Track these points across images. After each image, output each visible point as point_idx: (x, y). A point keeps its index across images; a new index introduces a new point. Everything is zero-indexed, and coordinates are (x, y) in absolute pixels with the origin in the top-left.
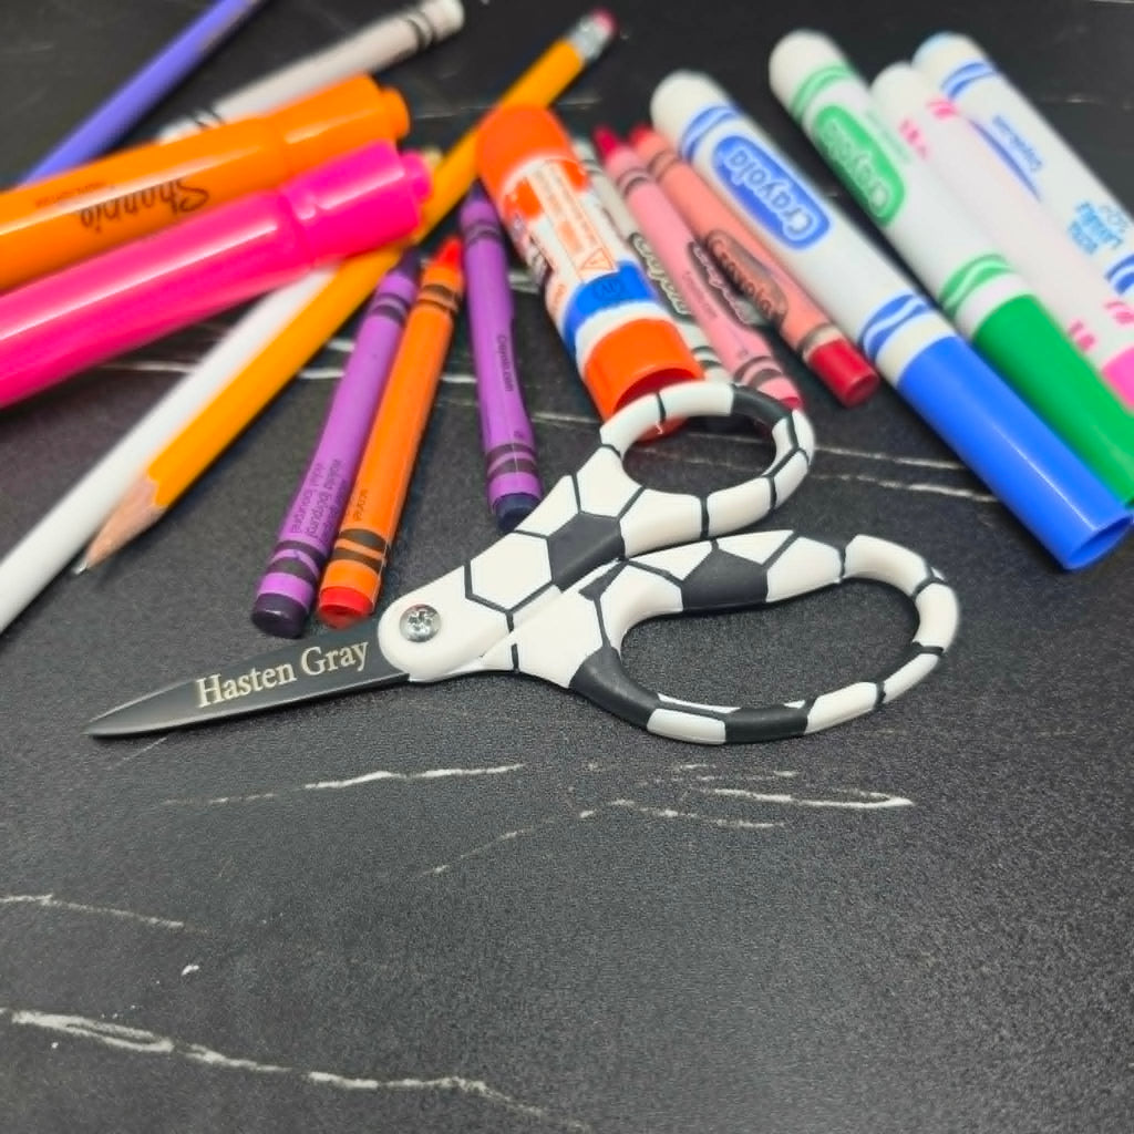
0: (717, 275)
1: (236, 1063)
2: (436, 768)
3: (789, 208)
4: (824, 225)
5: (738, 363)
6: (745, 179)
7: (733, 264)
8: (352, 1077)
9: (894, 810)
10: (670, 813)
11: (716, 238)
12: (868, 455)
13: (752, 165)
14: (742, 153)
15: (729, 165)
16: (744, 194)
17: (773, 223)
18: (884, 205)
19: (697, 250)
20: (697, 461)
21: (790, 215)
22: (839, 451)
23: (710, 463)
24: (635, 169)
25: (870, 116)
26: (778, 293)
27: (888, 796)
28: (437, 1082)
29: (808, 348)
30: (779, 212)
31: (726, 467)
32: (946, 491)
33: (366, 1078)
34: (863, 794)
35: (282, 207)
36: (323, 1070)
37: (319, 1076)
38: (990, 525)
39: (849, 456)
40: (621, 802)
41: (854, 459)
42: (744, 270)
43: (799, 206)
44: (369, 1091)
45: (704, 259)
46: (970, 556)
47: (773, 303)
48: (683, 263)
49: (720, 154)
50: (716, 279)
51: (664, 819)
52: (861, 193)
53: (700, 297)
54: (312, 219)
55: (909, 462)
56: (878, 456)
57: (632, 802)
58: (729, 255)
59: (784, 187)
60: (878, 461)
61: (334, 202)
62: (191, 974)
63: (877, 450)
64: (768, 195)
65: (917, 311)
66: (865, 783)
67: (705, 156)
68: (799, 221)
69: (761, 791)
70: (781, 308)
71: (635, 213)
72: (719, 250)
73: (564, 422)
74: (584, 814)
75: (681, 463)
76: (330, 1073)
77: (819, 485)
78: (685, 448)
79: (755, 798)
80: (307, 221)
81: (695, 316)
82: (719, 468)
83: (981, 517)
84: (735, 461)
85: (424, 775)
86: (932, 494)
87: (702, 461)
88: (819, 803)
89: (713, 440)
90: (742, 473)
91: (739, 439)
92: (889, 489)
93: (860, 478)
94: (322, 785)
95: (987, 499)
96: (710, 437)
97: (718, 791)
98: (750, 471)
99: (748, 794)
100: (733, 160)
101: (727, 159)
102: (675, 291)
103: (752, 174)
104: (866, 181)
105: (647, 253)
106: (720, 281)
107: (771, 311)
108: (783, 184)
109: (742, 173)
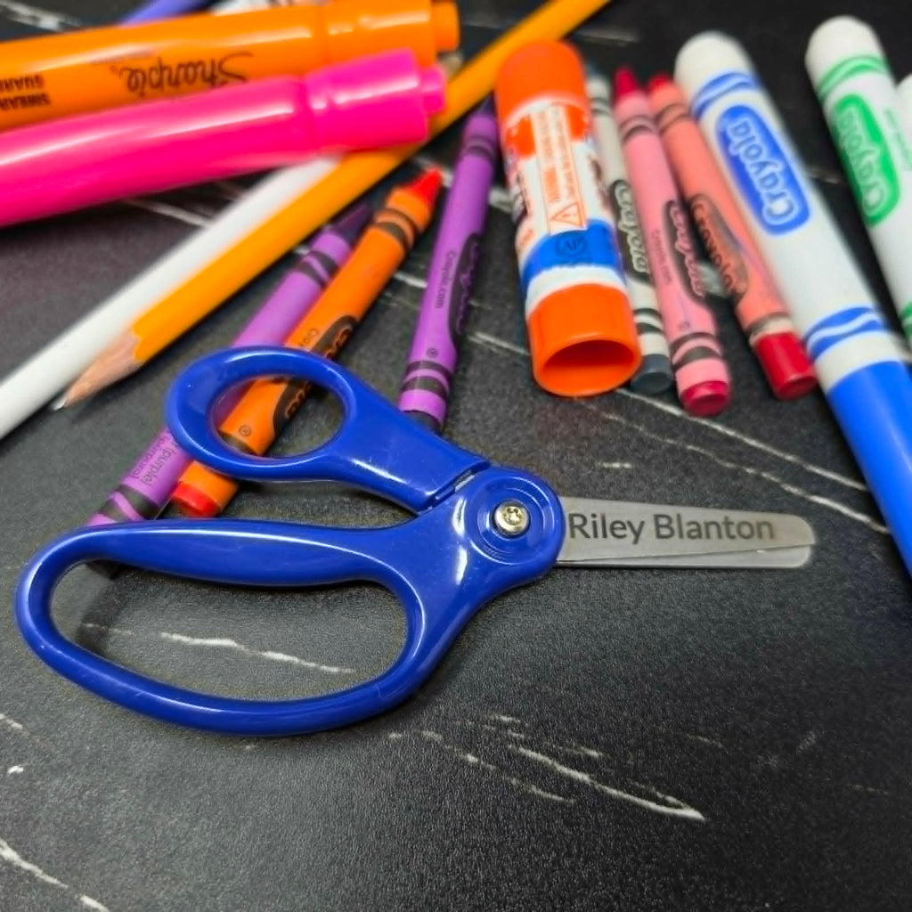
0: (686, 238)
1: (26, 866)
2: (277, 651)
3: (775, 191)
4: (803, 216)
5: (678, 335)
6: (741, 151)
7: (707, 231)
9: (685, 820)
10: (471, 758)
11: (700, 202)
12: (779, 454)
13: (753, 138)
14: (745, 125)
15: (730, 134)
16: (737, 164)
17: (756, 201)
18: (875, 207)
19: (674, 209)
20: (611, 417)
21: (774, 197)
22: (753, 443)
23: (623, 421)
24: (643, 117)
25: (889, 114)
26: (744, 276)
27: (682, 804)
29: (756, 334)
30: (763, 192)
31: (638, 430)
32: (845, 510)
34: (659, 795)
35: (300, 94)
36: (93, 896)
37: (89, 901)
38: (879, 558)
39: (761, 450)
40: (430, 734)
41: (765, 454)
42: (717, 241)
43: (785, 191)
45: (680, 220)
46: (847, 585)
47: (734, 279)
48: (656, 221)
49: (726, 121)
50: (684, 244)
51: (464, 763)
52: (858, 186)
53: (662, 259)
54: (323, 110)
55: (818, 471)
56: (789, 458)
57: (440, 736)
58: (707, 222)
59: (776, 168)
60: (789, 462)
61: (343, 98)
62: (15, 775)
63: (787, 450)
64: (758, 173)
65: (869, 327)
67: (711, 118)
68: (780, 206)
69: (563, 762)
70: (741, 287)
71: (629, 160)
72: (699, 214)
73: (500, 348)
74: (393, 736)
75: (597, 415)
76: (99, 901)
77: (722, 472)
78: (605, 401)
79: (555, 768)
80: (319, 110)
81: (652, 275)
82: (631, 430)
83: (872, 546)
84: (648, 427)
85: (265, 654)
86: (831, 510)
87: (617, 419)
88: (614, 792)
89: (635, 401)
90: (652, 440)
91: (659, 405)
92: (789, 494)
93: (765, 475)
94: (176, 637)
95: (882, 529)
96: (633, 396)
97: (522, 750)
98: (661, 440)
99: (550, 762)
100: (736, 129)
101: (730, 127)
102: (640, 246)
103: (751, 148)
104: (867, 177)
105: (626, 203)
106: (687, 246)
107: (732, 287)
108: (776, 165)
109: (740, 144)
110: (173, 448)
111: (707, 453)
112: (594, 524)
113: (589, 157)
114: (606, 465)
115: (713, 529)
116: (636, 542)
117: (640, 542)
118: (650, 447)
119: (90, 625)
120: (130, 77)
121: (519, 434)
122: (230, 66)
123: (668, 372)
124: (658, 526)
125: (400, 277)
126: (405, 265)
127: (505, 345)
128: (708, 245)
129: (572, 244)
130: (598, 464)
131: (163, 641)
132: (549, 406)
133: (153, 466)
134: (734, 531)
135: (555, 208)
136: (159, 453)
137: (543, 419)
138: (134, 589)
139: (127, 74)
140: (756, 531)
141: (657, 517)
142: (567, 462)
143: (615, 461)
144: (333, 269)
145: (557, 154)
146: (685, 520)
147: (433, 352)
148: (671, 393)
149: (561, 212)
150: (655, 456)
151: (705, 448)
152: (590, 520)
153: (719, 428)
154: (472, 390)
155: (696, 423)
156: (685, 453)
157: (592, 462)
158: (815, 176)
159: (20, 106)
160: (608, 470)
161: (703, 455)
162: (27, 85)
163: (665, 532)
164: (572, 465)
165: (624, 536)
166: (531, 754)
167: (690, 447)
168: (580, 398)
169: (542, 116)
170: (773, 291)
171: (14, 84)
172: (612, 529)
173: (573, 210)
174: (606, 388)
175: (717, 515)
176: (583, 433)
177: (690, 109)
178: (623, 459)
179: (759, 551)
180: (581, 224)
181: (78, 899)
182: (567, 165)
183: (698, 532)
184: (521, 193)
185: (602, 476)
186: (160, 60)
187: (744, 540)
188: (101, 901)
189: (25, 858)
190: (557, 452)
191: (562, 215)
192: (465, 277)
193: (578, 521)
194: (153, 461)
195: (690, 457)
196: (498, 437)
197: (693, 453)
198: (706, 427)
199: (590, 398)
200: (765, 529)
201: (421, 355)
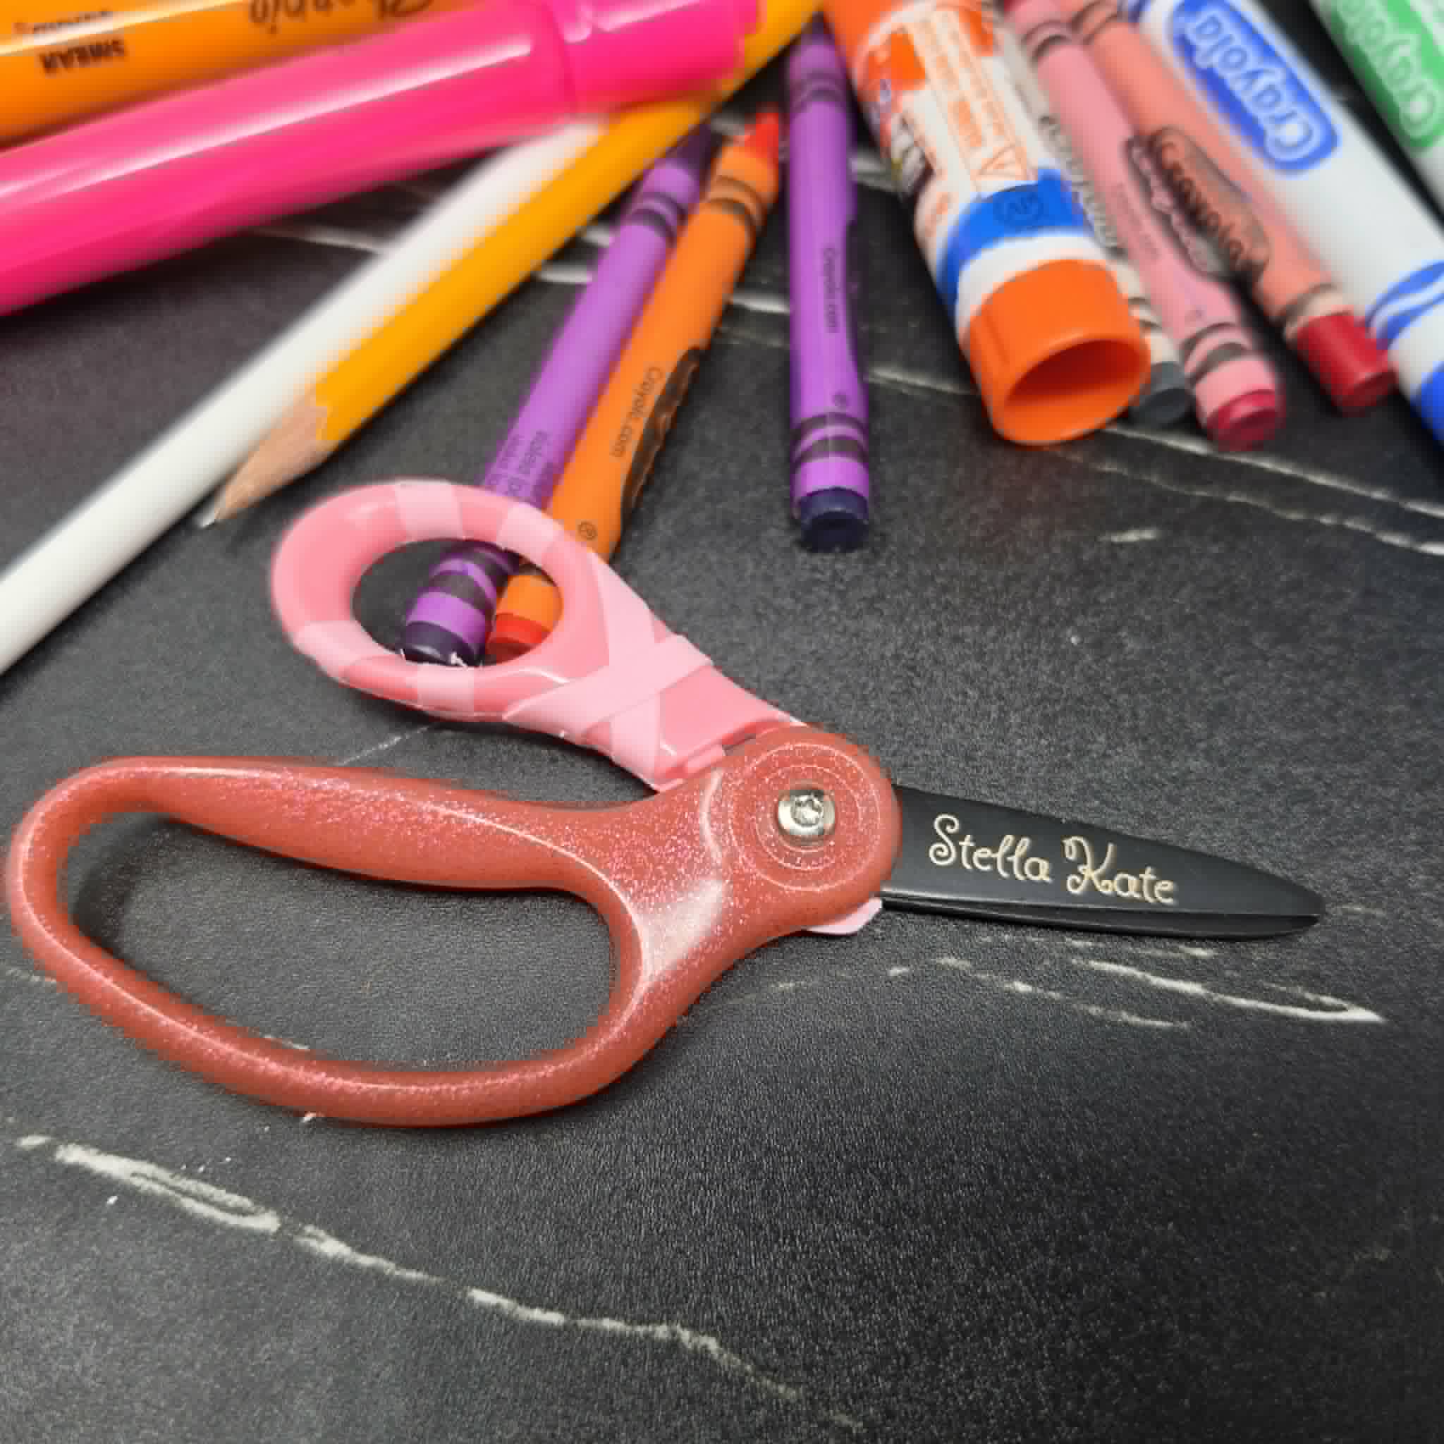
0: (1164, 192)
1: (366, 1261)
3: (1279, 111)
4: (1330, 143)
5: (1187, 330)
6: (1215, 60)
7: (1190, 182)
8: (531, 1304)
9: (1354, 1026)
10: (1022, 987)
11: (1169, 139)
12: (1361, 492)
13: (1229, 39)
15: (1192, 37)
16: (1213, 83)
17: (1252, 130)
18: (1425, 120)
19: (1136, 151)
20: (1107, 468)
21: (1281, 120)
22: (1320, 479)
23: (1125, 472)
24: (1053, 22)
27: (1345, 1005)
28: (650, 1328)
29: (1292, 323)
30: (1262, 116)
31: (1149, 482)
33: (550, 1308)
34: (1309, 996)
35: (544, 19)
36: (489, 1288)
37: (482, 1297)
39: (1333, 488)
40: (952, 961)
41: (1341, 494)
42: (1206, 192)
43: (1295, 108)
44: (550, 1329)
45: (1147, 166)
47: (1246, 246)
48: (1115, 171)
49: (1182, 19)
50: (1163, 199)
51: (1012, 995)
52: (1389, 97)
53: (1136, 222)
54: (584, 42)
55: (1422, 508)
56: (1378, 495)
57: (968, 964)
58: (1185, 167)
59: (1274, 77)
60: (1378, 502)
62: (313, 1126)
63: (1376, 482)
64: (1249, 86)
66: (1316, 981)
67: (1156, 22)
68: (1292, 132)
69: (1157, 973)
70: (1259, 254)
72: (1170, 157)
73: (915, 387)
74: (895, 971)
75: (1085, 468)
76: (498, 1293)
77: (1287, 527)
78: (1092, 446)
79: (1148, 981)
80: (580, 46)
81: (1126, 250)
82: (1139, 482)
84: (1165, 476)
87: (1115, 469)
88: (1242, 1002)
89: (1135, 441)
90: (1175, 494)
91: (1173, 443)
92: (1391, 547)
93: (1349, 523)
96: (1131, 434)
97: (1094, 964)
98: (1186, 493)
99: (1139, 974)
100: (1200, 29)
101: (1191, 27)
102: (1100, 210)
103: (1229, 53)
104: (1401, 81)
105: (1061, 149)
106: (1168, 202)
107: (1242, 258)
108: (1273, 73)
109: (1212, 50)
111: (1258, 503)
113: (1009, 79)
114: (1115, 539)
118: (1174, 504)
121: (975, 510)
123: (1184, 387)
125: (737, 300)
126: (746, 279)
127: (921, 381)
128: (1194, 199)
129: (1020, 206)
130: (1104, 538)
132: (1011, 463)
135: (982, 155)
137: (1005, 484)
142: (1057, 541)
143: (1127, 531)
145: (964, 78)
147: (840, 399)
148: (1191, 423)
149: (994, 159)
150: (1185, 516)
151: (1254, 495)
153: (1266, 465)
155: (1231, 462)
156: (1229, 507)
157: (1095, 537)
160: (1121, 545)
161: (1252, 506)
164: (1065, 544)
166: (1108, 967)
167: (1232, 498)
168: (1053, 446)
169: (925, 25)
170: (1307, 256)
173: (1009, 156)
176: (1070, 496)
177: (1120, 8)
178: (1139, 526)
180: (1027, 177)
181: (465, 1295)
182: (982, 93)
184: (916, 144)
185: (1115, 556)
188: (501, 1293)
189: (363, 1250)
190: (1038, 529)
191: (995, 163)
195: (1237, 511)
197: (1239, 504)
198: (1248, 466)
199: (1072, 444)
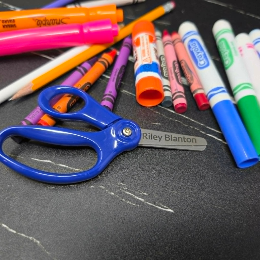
0: (178, 70)
2: (62, 164)
4: (208, 65)
5: (174, 92)
6: (193, 49)
7: (184, 69)
8: (11, 228)
9: (168, 212)
10: (112, 194)
11: (183, 62)
12: (199, 123)
13: (196, 46)
14: (195, 43)
15: (191, 45)
16: (192, 53)
17: (196, 61)
18: (227, 65)
19: (176, 63)
20: (156, 112)
21: (201, 60)
22: (193, 120)
23: (159, 113)
24: (170, 41)
25: (232, 43)
26: (192, 79)
27: (168, 208)
28: (29, 237)
29: (194, 93)
30: (198, 59)
31: (163, 116)
32: (216, 138)
33: (14, 230)
34: (162, 205)
35: (81, 28)
36: (5, 224)
37: (4, 226)
38: (224, 150)
39: (195, 122)
40: (102, 187)
41: (196, 123)
42: (186, 71)
43: (204, 59)
44: (13, 233)
45: (177, 65)
47: (190, 80)
48: (171, 65)
49: (190, 42)
50: (177, 71)
51: (110, 195)
52: (223, 60)
53: (172, 74)
54: (87, 32)
55: (209, 128)
56: (202, 124)
57: (104, 188)
58: (184, 66)
59: (202, 54)
60: (202, 125)
61: (93, 30)
63: (201, 123)
64: (197, 54)
66: (164, 203)
67: (187, 42)
68: (202, 63)
69: (137, 196)
70: (191, 82)
71: (165, 51)
72: (182, 65)
73: (129, 94)
74: (92, 187)
75: (153, 111)
77: (184, 127)
78: (155, 108)
79: (135, 197)
80: (85, 32)
81: (169, 78)
82: (161, 115)
83: (222, 147)
84: (166, 115)
85: (59, 165)
86: (212, 138)
87: (158, 113)
88: (150, 204)
89: (163, 108)
90: (166, 118)
91: (169, 110)
92: (202, 133)
93: (195, 128)
94: (35, 159)
95: (225, 143)
96: (162, 107)
97: (126, 192)
98: (169, 118)
99: (133, 195)
102: (166, 71)
103: (195, 49)
104: (225, 58)
105: (163, 60)
106: (178, 71)
107: (189, 82)
108: (202, 53)
109: (193, 48)
110: (39, 111)
111: (181, 122)
112: (149, 136)
113: (154, 47)
114: (154, 124)
115: (180, 139)
116: (160, 141)
117: (161, 141)
118: (166, 120)
119: (12, 155)
120: (38, 22)
121: (132, 115)
122: (64, 21)
123: (171, 101)
124: (166, 138)
125: (104, 75)
126: (105, 72)
127: (130, 93)
128: (184, 72)
129: (148, 67)
130: (152, 123)
131: (32, 160)
132: (140, 108)
133: (33, 115)
134: (186, 140)
135: (144, 58)
136: (35, 112)
137: (139, 112)
138: (25, 147)
139: (37, 21)
140: (192, 141)
141: (166, 135)
142: (144, 122)
143: (156, 123)
144: (86, 71)
145: (146, 46)
146: (173, 137)
147: (110, 92)
148: (172, 107)
149: (146, 59)
150: (167, 122)
151: (180, 121)
152: (148, 135)
153: (184, 116)
154: (121, 103)
155: (178, 115)
156: (174, 122)
157: (151, 123)
158: (213, 58)
159: (8, 27)
160: (155, 125)
161: (180, 123)
162: (11, 22)
163: (167, 139)
164: (145, 123)
165: (157, 139)
166: (128, 193)
167: (176, 120)
168: (149, 107)
169: (143, 37)
170: (199, 83)
171: (7, 21)
172: (154, 137)
173: (149, 59)
174: (155, 105)
175: (182, 136)
176: (149, 116)
177: (182, 40)
178: (159, 123)
179: (192, 146)
180: (150, 63)
181: (1, 225)
182: (148, 49)
183: (176, 140)
184: (136, 55)
185: (153, 126)
186: (46, 18)
187: (188, 143)
188: (7, 226)
190: (142, 120)
191: (146, 60)
192: (120, 75)
193: (145, 135)
194: (34, 114)
195: (176, 123)
196: (126, 115)
197: (177, 122)
198: (181, 116)
199: (151, 107)
200: (194, 140)
201: (107, 92)
